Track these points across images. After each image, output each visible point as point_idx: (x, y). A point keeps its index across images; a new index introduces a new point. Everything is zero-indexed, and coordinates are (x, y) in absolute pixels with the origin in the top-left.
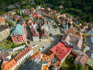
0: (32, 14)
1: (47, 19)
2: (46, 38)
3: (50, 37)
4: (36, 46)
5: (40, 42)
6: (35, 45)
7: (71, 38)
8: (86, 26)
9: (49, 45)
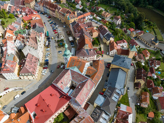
0: (23, 14)
1: (52, 23)
2: (30, 74)
3: (44, 68)
4: (10, 90)
5: (20, 80)
6: (8, 89)
7: (73, 77)
8: (124, 42)
9: (36, 88)
